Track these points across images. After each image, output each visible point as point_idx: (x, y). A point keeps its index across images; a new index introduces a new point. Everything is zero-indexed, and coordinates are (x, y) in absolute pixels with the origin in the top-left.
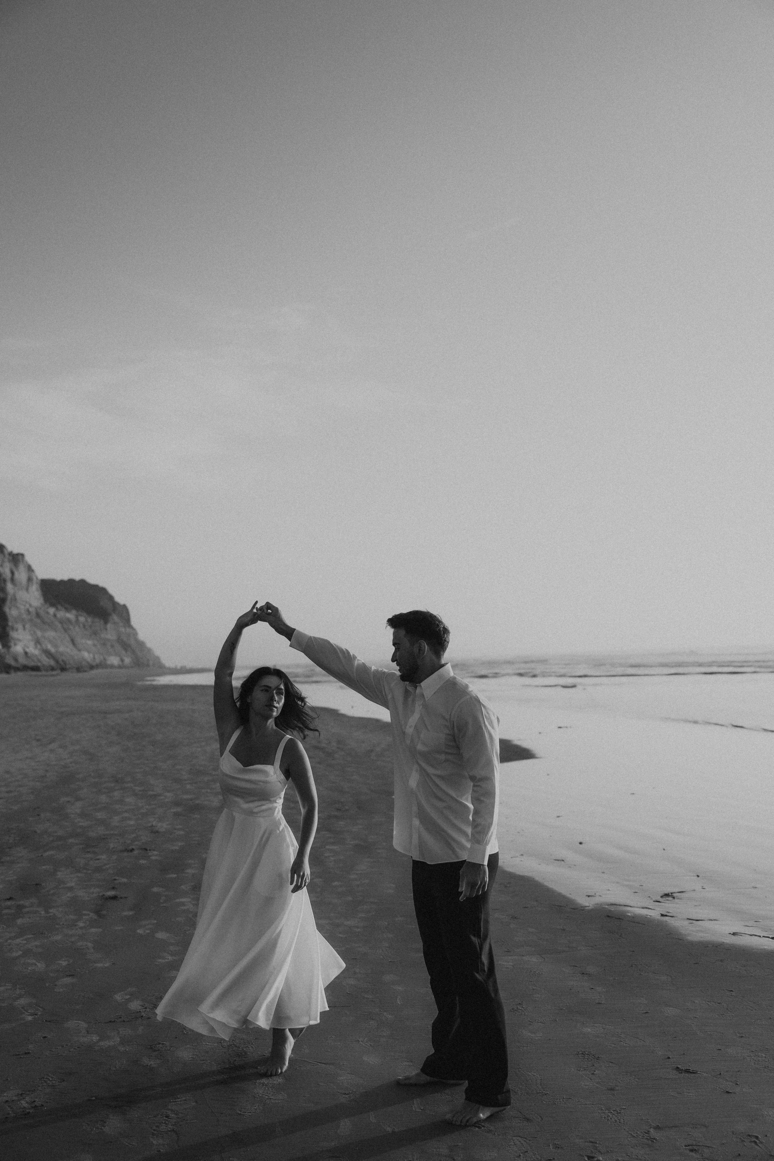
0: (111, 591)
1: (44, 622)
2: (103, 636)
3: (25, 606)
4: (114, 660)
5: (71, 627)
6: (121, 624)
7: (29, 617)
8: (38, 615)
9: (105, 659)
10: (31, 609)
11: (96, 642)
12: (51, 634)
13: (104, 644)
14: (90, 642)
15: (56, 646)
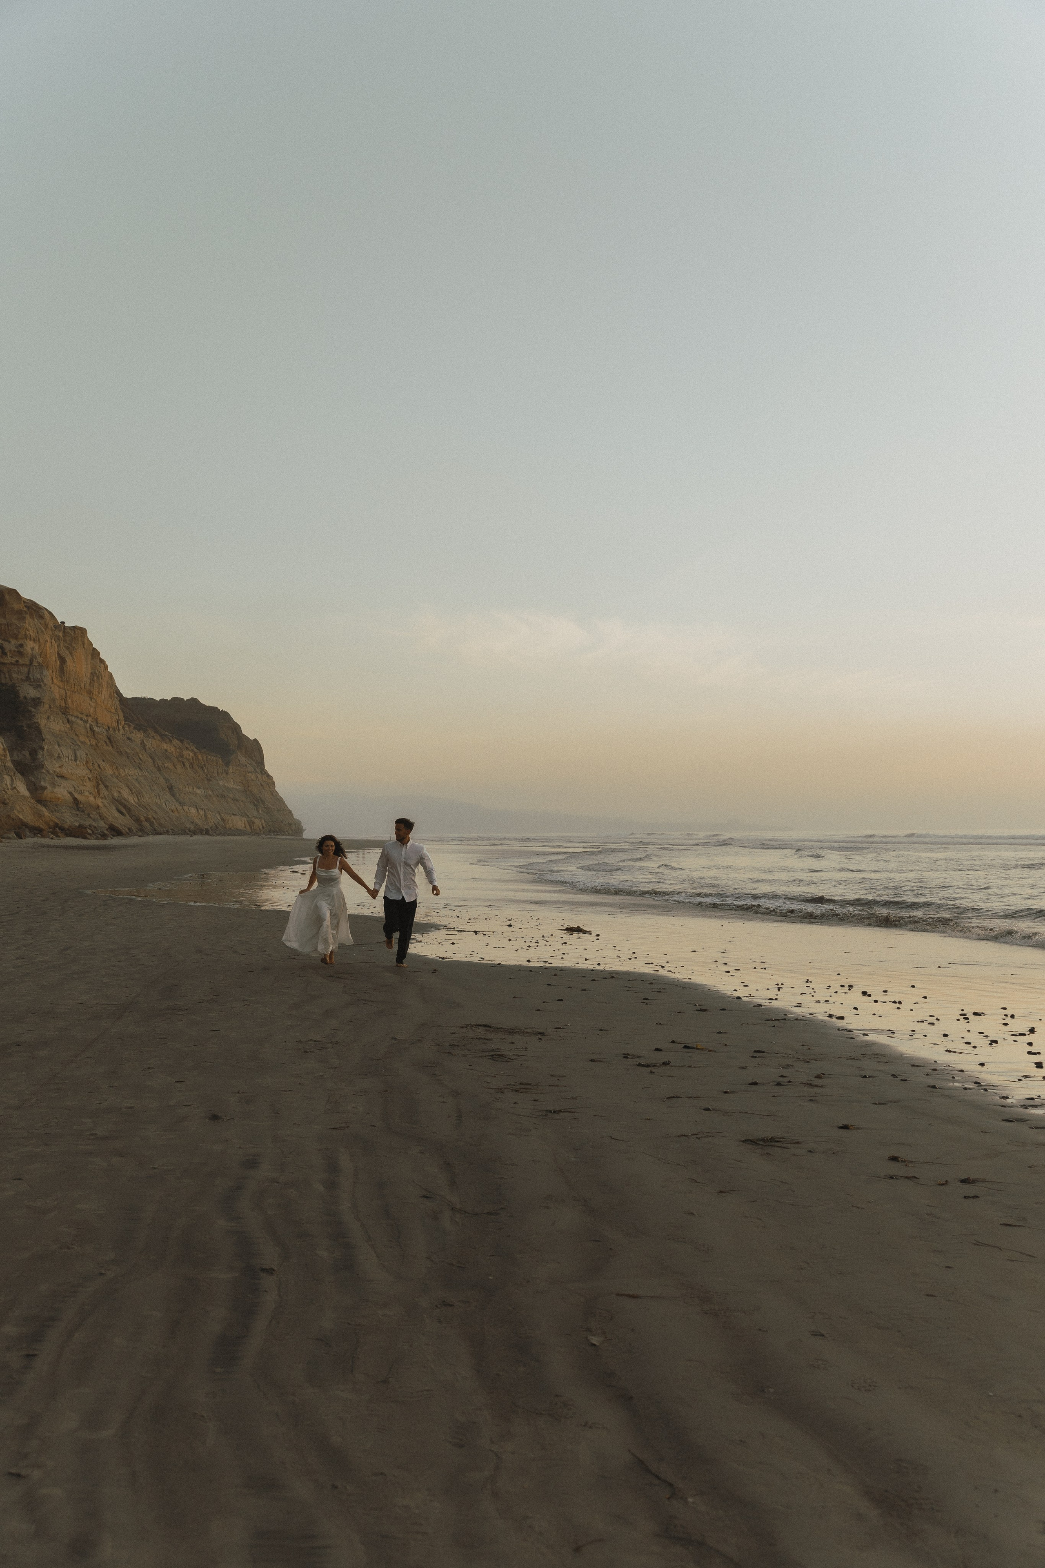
0: (237, 717)
1: (120, 753)
2: (221, 783)
3: (86, 722)
4: (239, 823)
5: (170, 765)
6: (250, 768)
7: (93, 742)
8: (110, 740)
9: (223, 820)
10: (96, 729)
11: (210, 793)
12: (132, 772)
13: (223, 796)
14: (199, 792)
15: (139, 794)
